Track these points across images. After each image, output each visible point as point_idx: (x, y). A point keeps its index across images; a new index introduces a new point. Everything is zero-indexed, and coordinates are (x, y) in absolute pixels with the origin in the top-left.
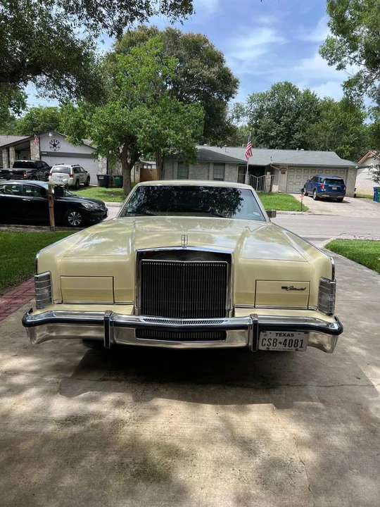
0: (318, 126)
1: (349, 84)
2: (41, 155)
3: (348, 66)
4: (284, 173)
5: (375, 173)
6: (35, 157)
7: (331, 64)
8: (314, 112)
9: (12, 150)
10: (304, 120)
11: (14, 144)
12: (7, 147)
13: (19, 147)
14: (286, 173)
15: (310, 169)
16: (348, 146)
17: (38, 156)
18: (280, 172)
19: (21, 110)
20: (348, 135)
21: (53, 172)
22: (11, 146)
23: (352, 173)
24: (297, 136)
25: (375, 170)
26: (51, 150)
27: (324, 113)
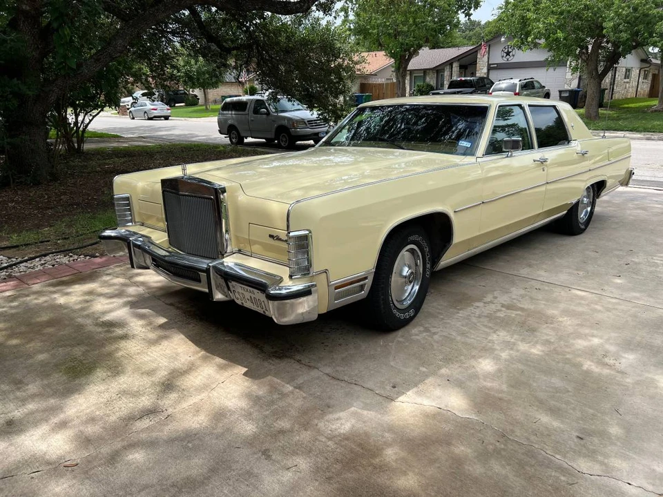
2: (489, 69)
6: (482, 71)
9: (456, 66)
11: (458, 58)
12: (450, 63)
13: (464, 61)
17: (485, 70)
19: (472, 11)
21: (493, 91)
22: (455, 61)
26: (503, 61)
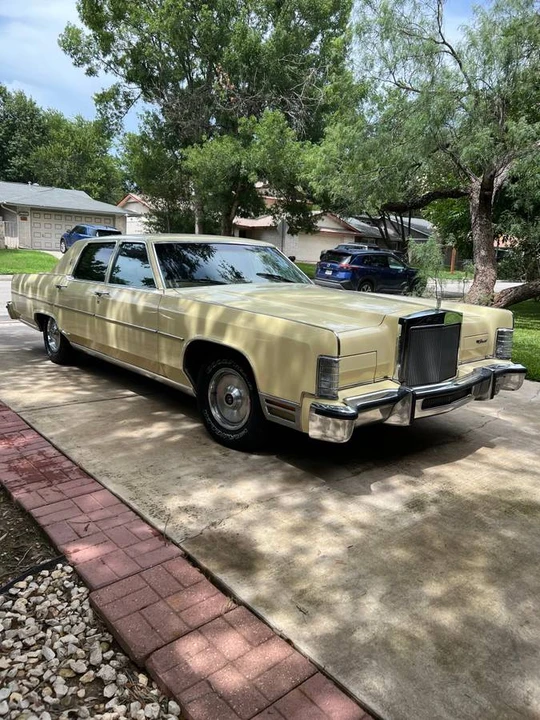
0: (49, 151)
1: (102, 99)
3: (101, 72)
4: (25, 219)
5: (146, 223)
7: (78, 64)
8: (38, 129)
10: (24, 139)
14: (29, 218)
15: (63, 215)
16: (95, 185)
18: (18, 217)
20: (93, 170)
23: (120, 224)
24: (16, 161)
25: (146, 220)
27: (53, 132)
